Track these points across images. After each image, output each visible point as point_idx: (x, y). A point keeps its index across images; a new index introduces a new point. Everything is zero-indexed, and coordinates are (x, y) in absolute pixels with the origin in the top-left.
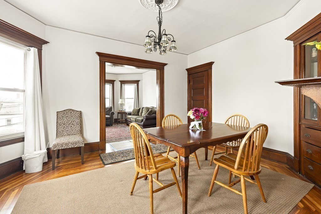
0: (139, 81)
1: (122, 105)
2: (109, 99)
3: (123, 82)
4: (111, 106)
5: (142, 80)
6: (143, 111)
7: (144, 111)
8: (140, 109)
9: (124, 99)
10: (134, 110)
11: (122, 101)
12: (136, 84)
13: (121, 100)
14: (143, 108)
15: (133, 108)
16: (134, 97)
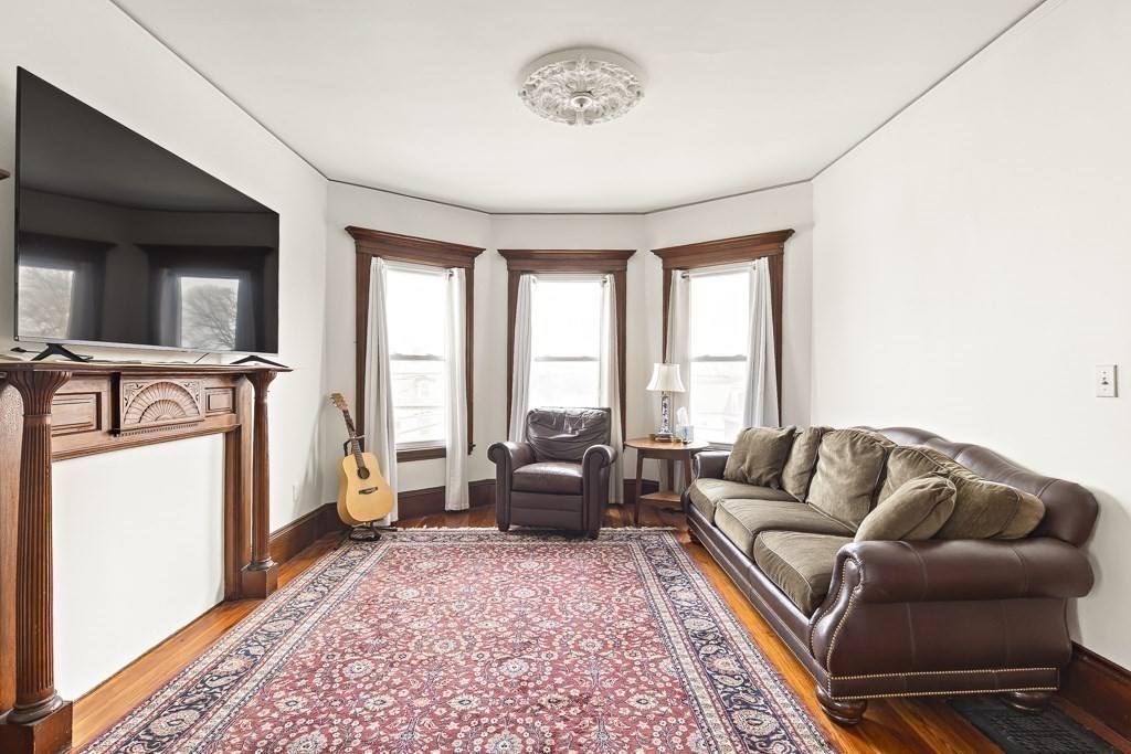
0: (786, 234)
1: (670, 399)
2: (596, 364)
3: (677, 259)
4: (605, 406)
5: (812, 225)
6: (822, 464)
7: (830, 461)
8: (791, 437)
9: (685, 364)
10: (743, 439)
11: (667, 379)
12: (764, 262)
13: (665, 367)
14: (819, 435)
15: (740, 427)
16: (746, 351)
